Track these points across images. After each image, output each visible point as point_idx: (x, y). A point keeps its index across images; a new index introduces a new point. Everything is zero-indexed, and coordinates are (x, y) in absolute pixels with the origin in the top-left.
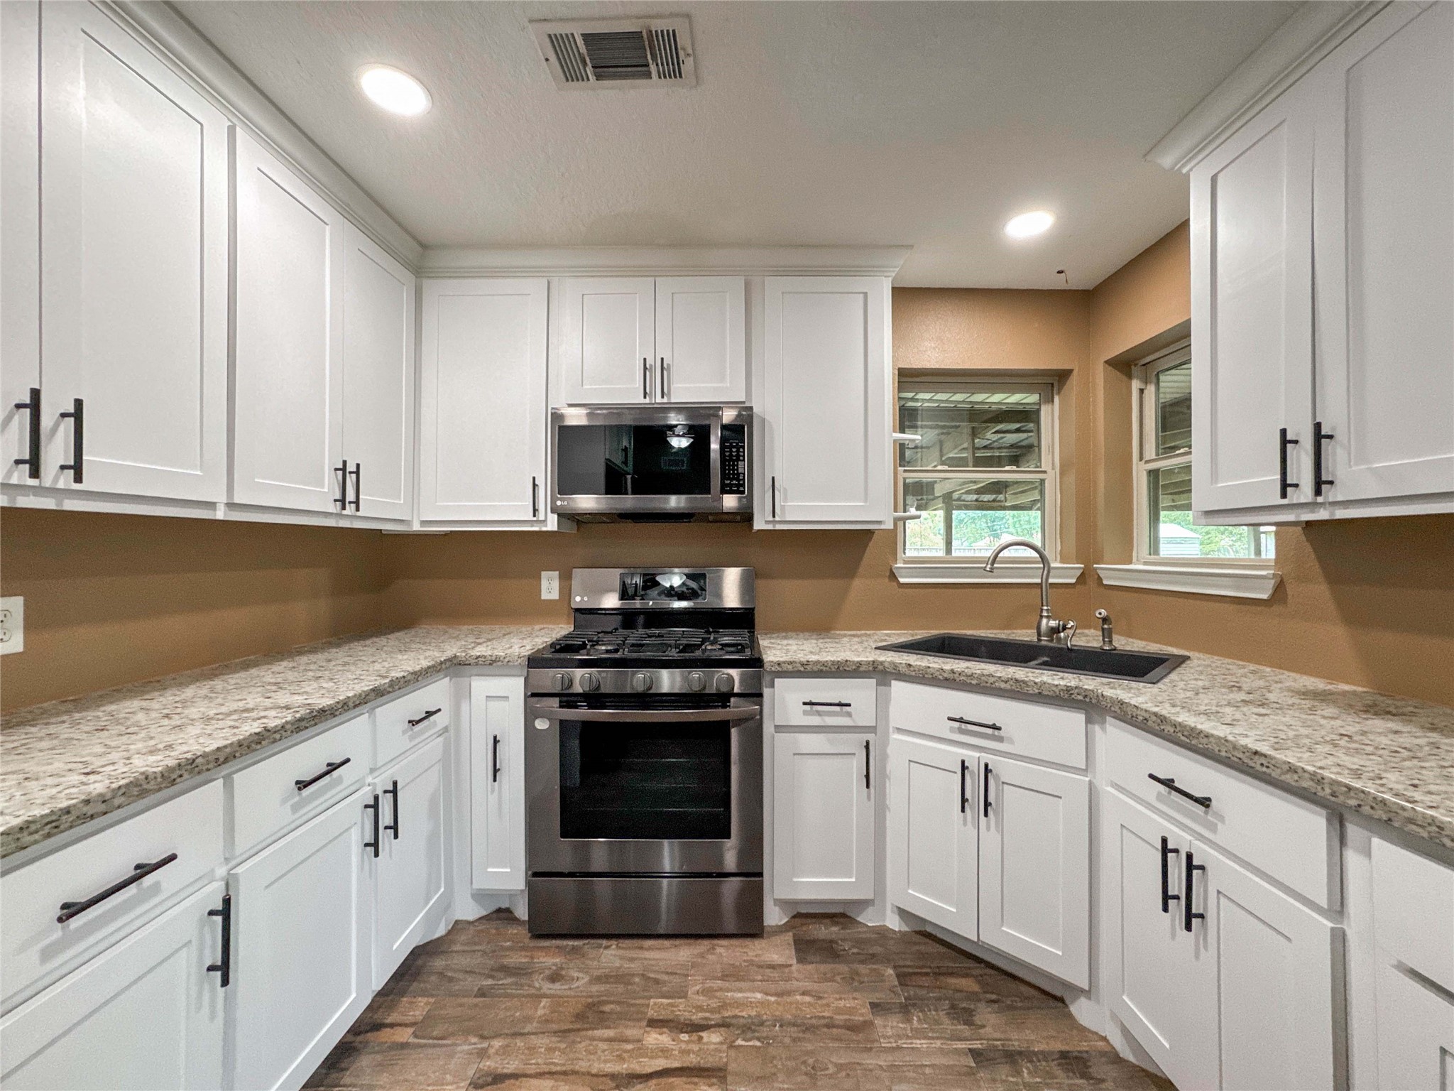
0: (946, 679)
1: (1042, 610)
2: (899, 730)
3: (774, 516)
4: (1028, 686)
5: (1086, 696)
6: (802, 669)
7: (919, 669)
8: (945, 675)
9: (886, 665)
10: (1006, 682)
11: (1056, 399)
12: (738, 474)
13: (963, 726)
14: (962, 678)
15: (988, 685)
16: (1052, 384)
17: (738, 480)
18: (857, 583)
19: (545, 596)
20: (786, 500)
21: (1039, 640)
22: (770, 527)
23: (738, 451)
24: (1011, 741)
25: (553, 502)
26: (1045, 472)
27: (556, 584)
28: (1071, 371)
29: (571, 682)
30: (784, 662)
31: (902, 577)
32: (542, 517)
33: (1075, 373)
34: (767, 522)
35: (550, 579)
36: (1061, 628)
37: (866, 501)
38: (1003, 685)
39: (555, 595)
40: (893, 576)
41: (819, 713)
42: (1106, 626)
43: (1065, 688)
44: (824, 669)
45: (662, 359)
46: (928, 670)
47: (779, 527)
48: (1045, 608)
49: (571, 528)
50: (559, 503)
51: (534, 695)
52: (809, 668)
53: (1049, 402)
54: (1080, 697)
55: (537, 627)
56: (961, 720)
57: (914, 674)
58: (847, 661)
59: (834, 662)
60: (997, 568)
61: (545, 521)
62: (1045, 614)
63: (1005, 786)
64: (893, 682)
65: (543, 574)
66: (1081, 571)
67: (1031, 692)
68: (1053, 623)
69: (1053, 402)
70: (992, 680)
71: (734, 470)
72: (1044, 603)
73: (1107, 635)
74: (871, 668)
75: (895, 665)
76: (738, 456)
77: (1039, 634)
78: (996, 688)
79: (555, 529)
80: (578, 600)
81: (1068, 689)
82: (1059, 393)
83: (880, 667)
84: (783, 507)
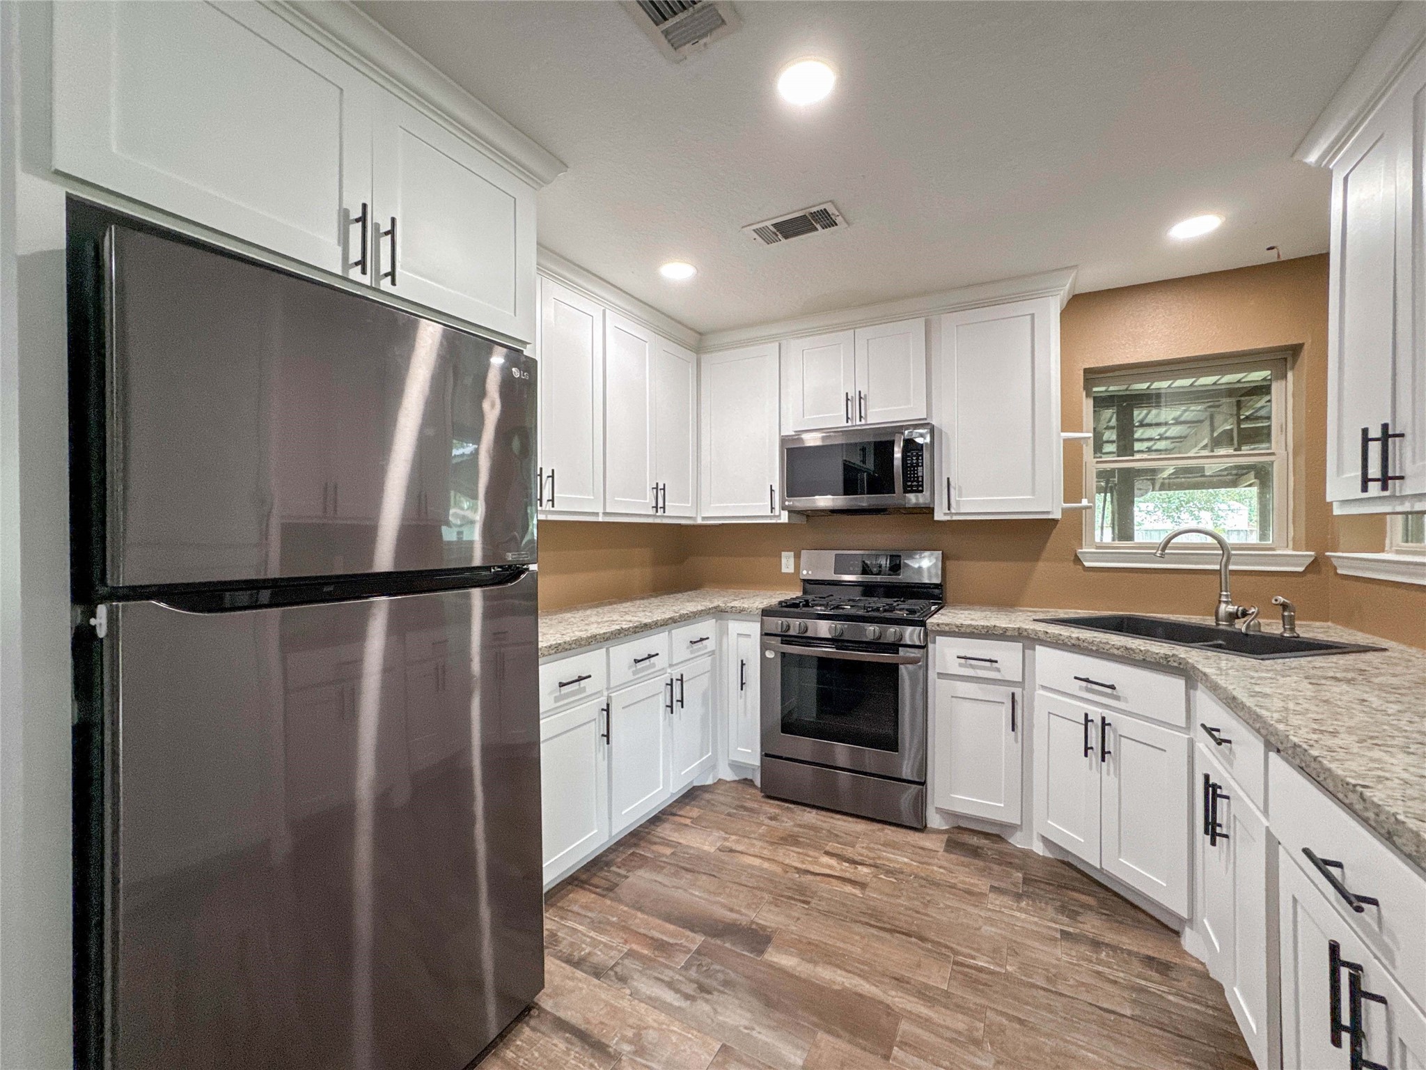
0: (1074, 645)
1: (1220, 595)
2: (1044, 687)
3: (949, 509)
4: (1135, 653)
5: (1180, 664)
6: (957, 630)
7: (1054, 635)
8: (1073, 642)
9: (1030, 632)
10: (1118, 649)
11: (1290, 375)
12: (918, 477)
13: (1090, 685)
14: (1086, 644)
15: (1105, 651)
16: (1285, 359)
17: (918, 482)
18: (1041, 565)
19: (784, 570)
20: (960, 496)
21: (1218, 625)
22: (948, 518)
23: (917, 459)
24: (1126, 701)
25: (783, 501)
27: (792, 561)
28: (1301, 346)
29: (789, 627)
30: (942, 624)
31: (1087, 561)
32: (777, 513)
33: (1306, 347)
34: (945, 514)
35: (788, 558)
36: (1239, 613)
37: (1033, 493)
38: (1116, 652)
39: (791, 570)
40: (1077, 560)
41: (972, 666)
42: (1286, 614)
43: (1163, 656)
44: (976, 631)
45: (860, 392)
46: (1060, 637)
47: (955, 518)
48: (1225, 593)
49: (800, 520)
50: (787, 503)
51: (767, 634)
52: (963, 630)
53: (1282, 378)
54: (1175, 664)
55: (778, 592)
56: (1087, 680)
57: (1049, 640)
58: (995, 626)
59: (983, 626)
60: (1167, 554)
61: (780, 515)
62: (1224, 599)
63: (1122, 738)
64: (1037, 647)
65: (783, 553)
66: (1312, 559)
67: (1137, 658)
68: (1231, 608)
69: (1286, 377)
70: (1107, 647)
71: (914, 474)
72: (1223, 588)
73: (1290, 622)
74: (1016, 634)
75: (1036, 632)
76: (917, 463)
77: (1217, 619)
78: (1109, 654)
79: (786, 521)
80: (805, 573)
81: (1166, 657)
82: (1292, 368)
83: (1025, 634)
84: (958, 502)
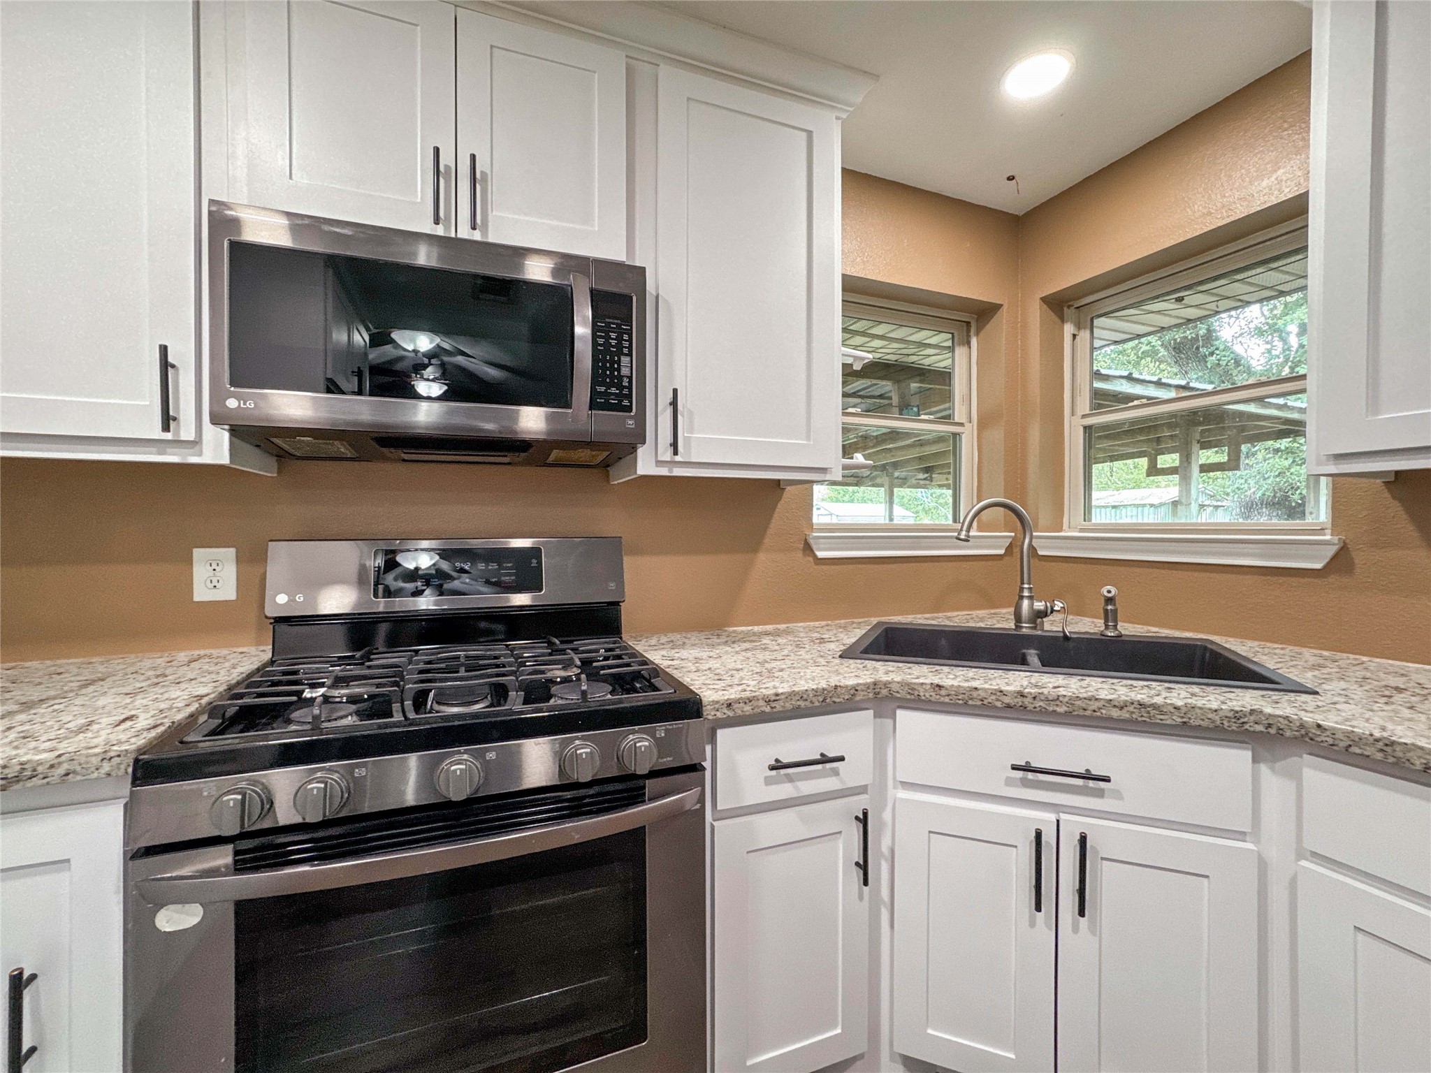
0: (1009, 706)
1: (1022, 589)
2: (905, 785)
3: (676, 453)
4: (1162, 713)
5: (1270, 726)
6: (768, 709)
7: (958, 691)
8: (1007, 700)
9: (895, 687)
10: (1122, 708)
11: (974, 341)
12: (620, 377)
13: (1030, 776)
14: (1038, 704)
15: (1088, 713)
16: (968, 323)
17: (620, 387)
19: (202, 593)
20: (691, 430)
21: (1018, 627)
23: (620, 339)
24: (1118, 795)
26: (962, 424)
27: (229, 574)
28: (1001, 306)
30: (738, 701)
31: (820, 550)
32: (187, 433)
33: (1005, 308)
34: (659, 463)
35: (214, 564)
36: (1049, 611)
37: (808, 438)
38: (1115, 713)
39: (227, 590)
40: (808, 549)
41: (790, 779)
42: (1110, 607)
43: (1231, 714)
44: (802, 704)
45: (472, 158)
46: (975, 694)
47: (679, 472)
48: (1026, 586)
52: (778, 706)
53: (963, 345)
54: (1259, 728)
55: (182, 656)
56: (1027, 768)
57: (947, 700)
58: (836, 687)
59: (816, 691)
60: (974, 537)
62: (1026, 593)
63: (1104, 862)
64: (900, 713)
65: (198, 553)
66: (1010, 540)
67: (1169, 722)
68: (1039, 605)
69: (969, 343)
70: (1095, 705)
71: (612, 369)
72: (1026, 580)
73: (1110, 617)
74: (871, 695)
75: (911, 688)
76: (619, 346)
77: (1018, 618)
78: (1101, 718)
79: (225, 460)
80: (280, 602)
81: (1237, 716)
82: (977, 334)
83: (884, 692)
84: (687, 439)
